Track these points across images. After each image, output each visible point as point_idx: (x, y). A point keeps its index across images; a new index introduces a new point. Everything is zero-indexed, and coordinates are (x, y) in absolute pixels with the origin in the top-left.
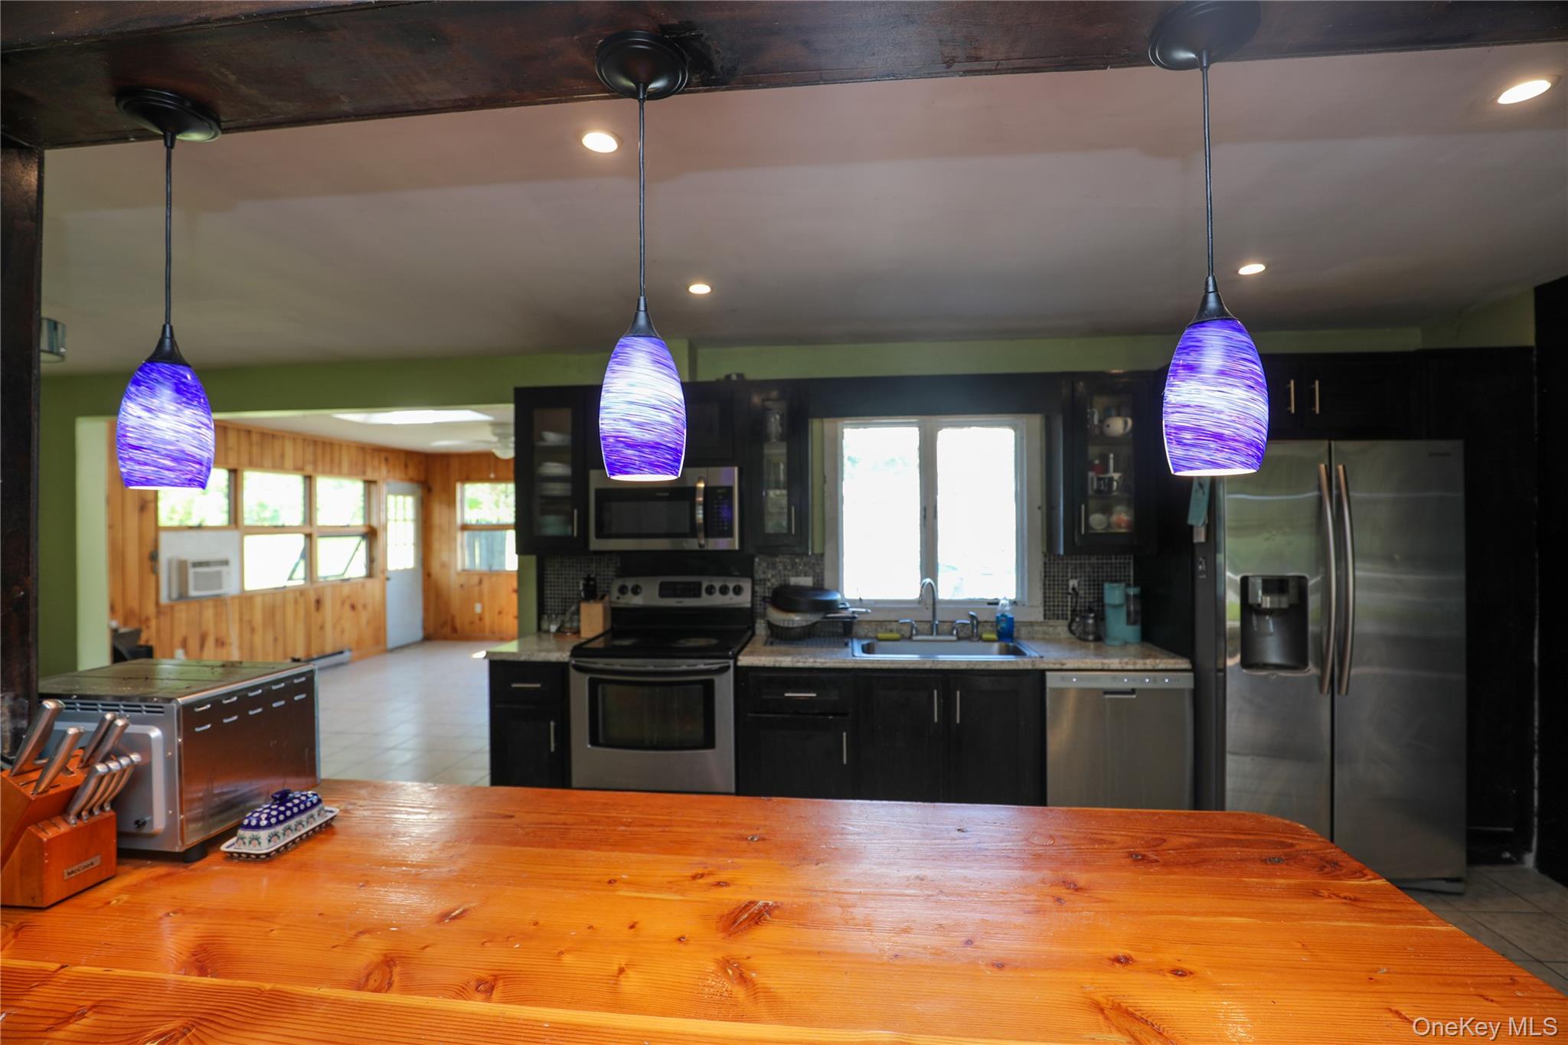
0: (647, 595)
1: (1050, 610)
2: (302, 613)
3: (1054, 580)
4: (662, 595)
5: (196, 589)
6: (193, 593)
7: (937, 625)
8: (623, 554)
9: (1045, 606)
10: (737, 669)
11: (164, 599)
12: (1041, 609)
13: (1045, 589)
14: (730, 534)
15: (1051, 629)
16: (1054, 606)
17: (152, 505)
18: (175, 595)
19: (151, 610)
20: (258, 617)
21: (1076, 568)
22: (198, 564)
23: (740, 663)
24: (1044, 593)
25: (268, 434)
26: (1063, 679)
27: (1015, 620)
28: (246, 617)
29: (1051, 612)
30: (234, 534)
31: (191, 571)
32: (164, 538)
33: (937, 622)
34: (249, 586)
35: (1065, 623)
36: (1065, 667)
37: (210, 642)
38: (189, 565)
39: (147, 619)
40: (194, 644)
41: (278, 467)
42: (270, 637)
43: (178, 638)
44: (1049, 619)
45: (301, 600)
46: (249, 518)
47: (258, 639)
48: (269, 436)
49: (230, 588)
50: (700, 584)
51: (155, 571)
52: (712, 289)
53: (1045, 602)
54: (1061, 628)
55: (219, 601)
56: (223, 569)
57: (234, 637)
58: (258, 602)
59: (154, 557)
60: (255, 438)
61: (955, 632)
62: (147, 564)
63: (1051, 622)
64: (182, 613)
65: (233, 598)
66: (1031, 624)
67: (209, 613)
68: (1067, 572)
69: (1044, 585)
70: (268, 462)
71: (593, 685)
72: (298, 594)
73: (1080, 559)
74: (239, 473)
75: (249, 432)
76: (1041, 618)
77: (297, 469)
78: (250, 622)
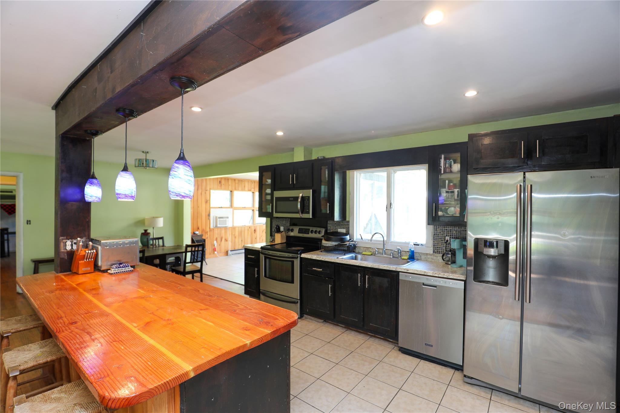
0: (295, 233)
1: (436, 249)
2: (250, 233)
3: (438, 236)
4: (299, 233)
5: (219, 224)
6: (218, 226)
7: (385, 251)
8: (291, 219)
9: (434, 247)
10: (301, 258)
11: (212, 227)
12: (432, 248)
13: (434, 240)
14: (308, 213)
15: (435, 257)
16: (438, 247)
17: (209, 201)
18: (214, 226)
19: (208, 230)
20: (237, 234)
21: (448, 232)
22: (220, 218)
23: (301, 256)
24: (434, 242)
25: (240, 180)
26: (406, 276)
27: (415, 251)
28: (233, 234)
29: (436, 251)
30: (231, 209)
31: (218, 219)
32: (211, 209)
33: (385, 250)
34: (235, 225)
35: (441, 255)
37: (223, 240)
38: (218, 218)
39: (207, 232)
40: (219, 239)
41: (243, 189)
42: (240, 240)
43: (215, 238)
44: (436, 253)
45: (250, 230)
46: (235, 205)
47: (237, 240)
48: (241, 181)
49: (229, 224)
50: (309, 229)
51: (209, 219)
52: (284, 134)
53: (434, 245)
54: (439, 257)
55: (226, 228)
56: (227, 219)
57: (230, 239)
58: (237, 229)
59: (209, 215)
60: (237, 181)
61: (392, 255)
62: (207, 217)
63: (436, 255)
64: (216, 231)
65: (230, 228)
66: (427, 254)
67: (223, 231)
68: (444, 233)
69: (434, 238)
70: (240, 188)
71: (266, 258)
72: (249, 228)
73: (450, 227)
74: (233, 192)
75: (235, 180)
76: (432, 252)
77: (250, 190)
78: (234, 235)
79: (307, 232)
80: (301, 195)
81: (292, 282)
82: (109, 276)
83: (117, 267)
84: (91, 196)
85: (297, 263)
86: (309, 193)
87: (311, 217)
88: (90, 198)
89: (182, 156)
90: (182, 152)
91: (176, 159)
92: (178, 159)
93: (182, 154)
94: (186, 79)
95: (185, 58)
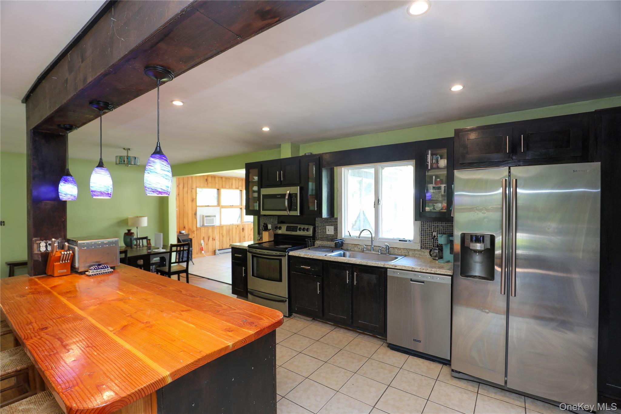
0: (283, 231)
1: (424, 245)
2: (238, 232)
3: (425, 232)
4: (287, 230)
5: (206, 224)
6: (205, 225)
8: (279, 216)
9: (421, 243)
10: (289, 256)
11: (198, 226)
13: (421, 236)
14: (296, 210)
15: (423, 253)
16: (425, 243)
17: (195, 200)
18: (201, 225)
19: (195, 229)
20: (225, 232)
21: (435, 227)
22: (206, 217)
23: (289, 254)
25: (227, 178)
26: (394, 272)
28: (221, 233)
30: (218, 208)
31: (205, 218)
32: (198, 208)
33: (373, 246)
34: (222, 224)
36: (396, 268)
37: (211, 239)
38: (205, 217)
39: (194, 231)
40: (206, 239)
41: (231, 188)
42: (228, 239)
43: (202, 237)
45: (238, 228)
46: (223, 203)
47: (224, 239)
48: (228, 179)
49: (217, 223)
50: (297, 227)
51: (196, 218)
52: (270, 129)
53: (421, 241)
54: (427, 253)
55: (213, 227)
56: (214, 218)
57: (217, 238)
58: (225, 228)
59: (196, 214)
60: (224, 179)
61: (380, 251)
62: (194, 216)
63: (424, 250)
64: (203, 230)
65: (217, 226)
66: (415, 250)
67: (210, 230)
68: (431, 229)
69: (421, 234)
70: (227, 186)
71: (253, 257)
72: (237, 226)
73: (437, 223)
74: (220, 190)
75: (222, 178)
76: (419, 248)
77: (237, 188)
79: (295, 229)
80: (288, 192)
81: (280, 280)
82: (87, 278)
83: (96, 268)
84: (65, 195)
85: (285, 261)
86: (296, 190)
87: (299, 215)
88: (64, 196)
89: (158, 150)
90: (158, 146)
91: (152, 154)
92: (154, 154)
93: (158, 148)
94: (161, 69)
95: (159, 45)
